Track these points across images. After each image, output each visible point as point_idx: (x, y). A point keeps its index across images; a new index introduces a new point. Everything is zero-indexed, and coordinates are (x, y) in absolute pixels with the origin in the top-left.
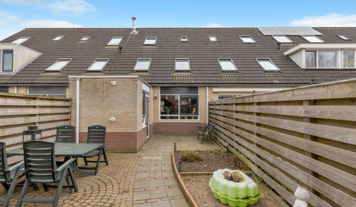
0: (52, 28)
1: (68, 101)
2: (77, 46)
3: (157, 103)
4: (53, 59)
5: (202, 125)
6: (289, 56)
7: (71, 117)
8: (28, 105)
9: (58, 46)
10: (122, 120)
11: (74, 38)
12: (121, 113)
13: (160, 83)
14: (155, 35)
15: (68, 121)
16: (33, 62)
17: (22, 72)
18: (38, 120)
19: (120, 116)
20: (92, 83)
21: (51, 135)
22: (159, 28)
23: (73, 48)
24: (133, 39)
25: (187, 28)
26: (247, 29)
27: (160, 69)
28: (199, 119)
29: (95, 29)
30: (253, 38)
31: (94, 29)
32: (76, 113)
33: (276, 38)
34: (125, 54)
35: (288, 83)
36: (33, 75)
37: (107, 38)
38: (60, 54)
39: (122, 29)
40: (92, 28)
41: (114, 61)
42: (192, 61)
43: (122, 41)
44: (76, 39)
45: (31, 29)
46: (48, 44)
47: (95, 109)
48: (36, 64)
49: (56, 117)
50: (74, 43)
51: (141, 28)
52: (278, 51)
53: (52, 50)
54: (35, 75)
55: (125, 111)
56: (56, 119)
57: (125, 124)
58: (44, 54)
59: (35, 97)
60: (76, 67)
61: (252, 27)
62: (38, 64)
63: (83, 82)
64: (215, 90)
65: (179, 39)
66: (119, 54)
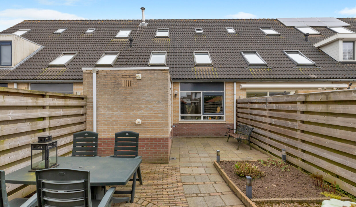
0: (54, 20)
1: (82, 99)
2: (82, 39)
3: (177, 101)
4: (56, 52)
5: (228, 126)
6: (320, 48)
7: (86, 119)
8: (35, 104)
9: (61, 39)
10: (150, 123)
11: (78, 30)
12: (148, 113)
13: (180, 79)
14: (166, 26)
15: (83, 125)
16: (34, 56)
17: (22, 67)
18: (49, 124)
19: (147, 118)
20: (112, 76)
21: (64, 144)
22: (170, 20)
23: (78, 41)
24: (143, 31)
25: (201, 20)
26: (266, 20)
27: (177, 62)
28: (224, 120)
29: (101, 20)
30: (275, 29)
31: (99, 21)
32: (93, 114)
33: (301, 29)
34: (136, 47)
35: (327, 78)
36: (35, 70)
37: (115, 30)
38: (64, 47)
39: (130, 21)
40: (97, 20)
41: (125, 54)
42: (212, 54)
43: (131, 33)
44: (80, 32)
45: (30, 21)
46: (50, 37)
47: (116, 110)
48: (38, 57)
49: (69, 120)
50: (78, 36)
51: (150, 20)
52: (306, 43)
53: (54, 43)
54: (37, 70)
55: (154, 111)
56: (70, 122)
57: (153, 127)
58: (46, 47)
59: (44, 94)
60: (83, 62)
61: (271, 18)
62: (40, 57)
63: (101, 76)
64: (244, 86)
65: (193, 31)
66: (130, 47)
